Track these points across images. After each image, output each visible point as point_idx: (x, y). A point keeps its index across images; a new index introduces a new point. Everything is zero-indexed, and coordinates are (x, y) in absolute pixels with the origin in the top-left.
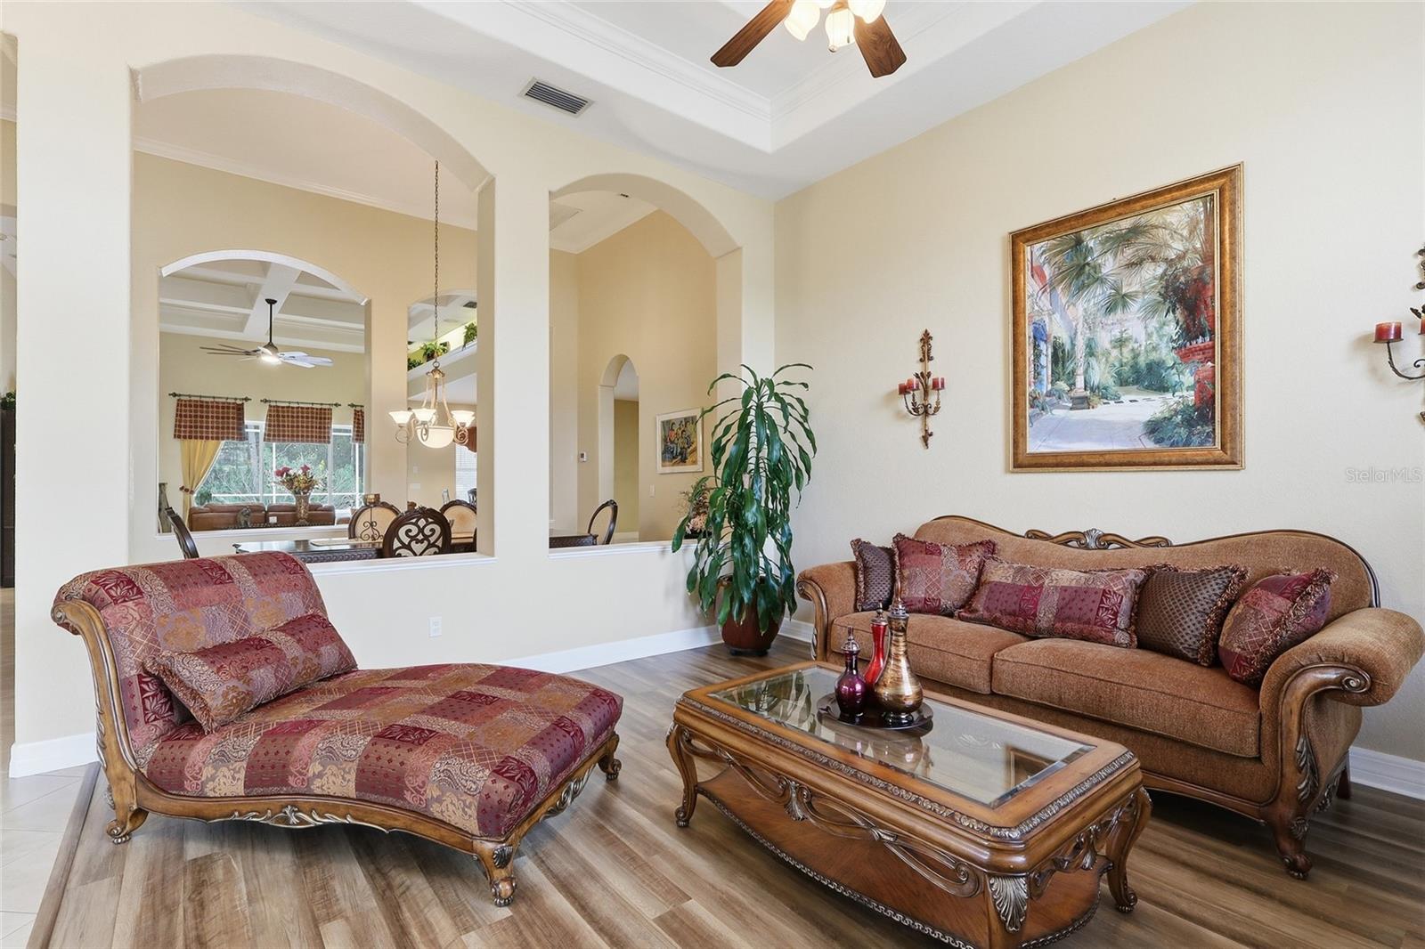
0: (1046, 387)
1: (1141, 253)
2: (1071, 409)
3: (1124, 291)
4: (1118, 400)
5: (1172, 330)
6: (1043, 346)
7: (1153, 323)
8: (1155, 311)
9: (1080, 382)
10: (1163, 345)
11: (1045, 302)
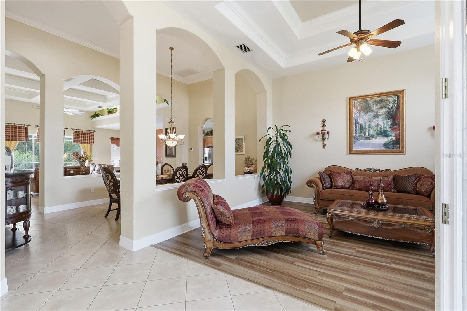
0: (358, 135)
1: (382, 106)
2: (365, 140)
3: (378, 114)
4: (376, 138)
5: (390, 123)
6: (357, 125)
7: (385, 122)
8: (385, 119)
9: (367, 134)
10: (387, 127)
11: (358, 115)
